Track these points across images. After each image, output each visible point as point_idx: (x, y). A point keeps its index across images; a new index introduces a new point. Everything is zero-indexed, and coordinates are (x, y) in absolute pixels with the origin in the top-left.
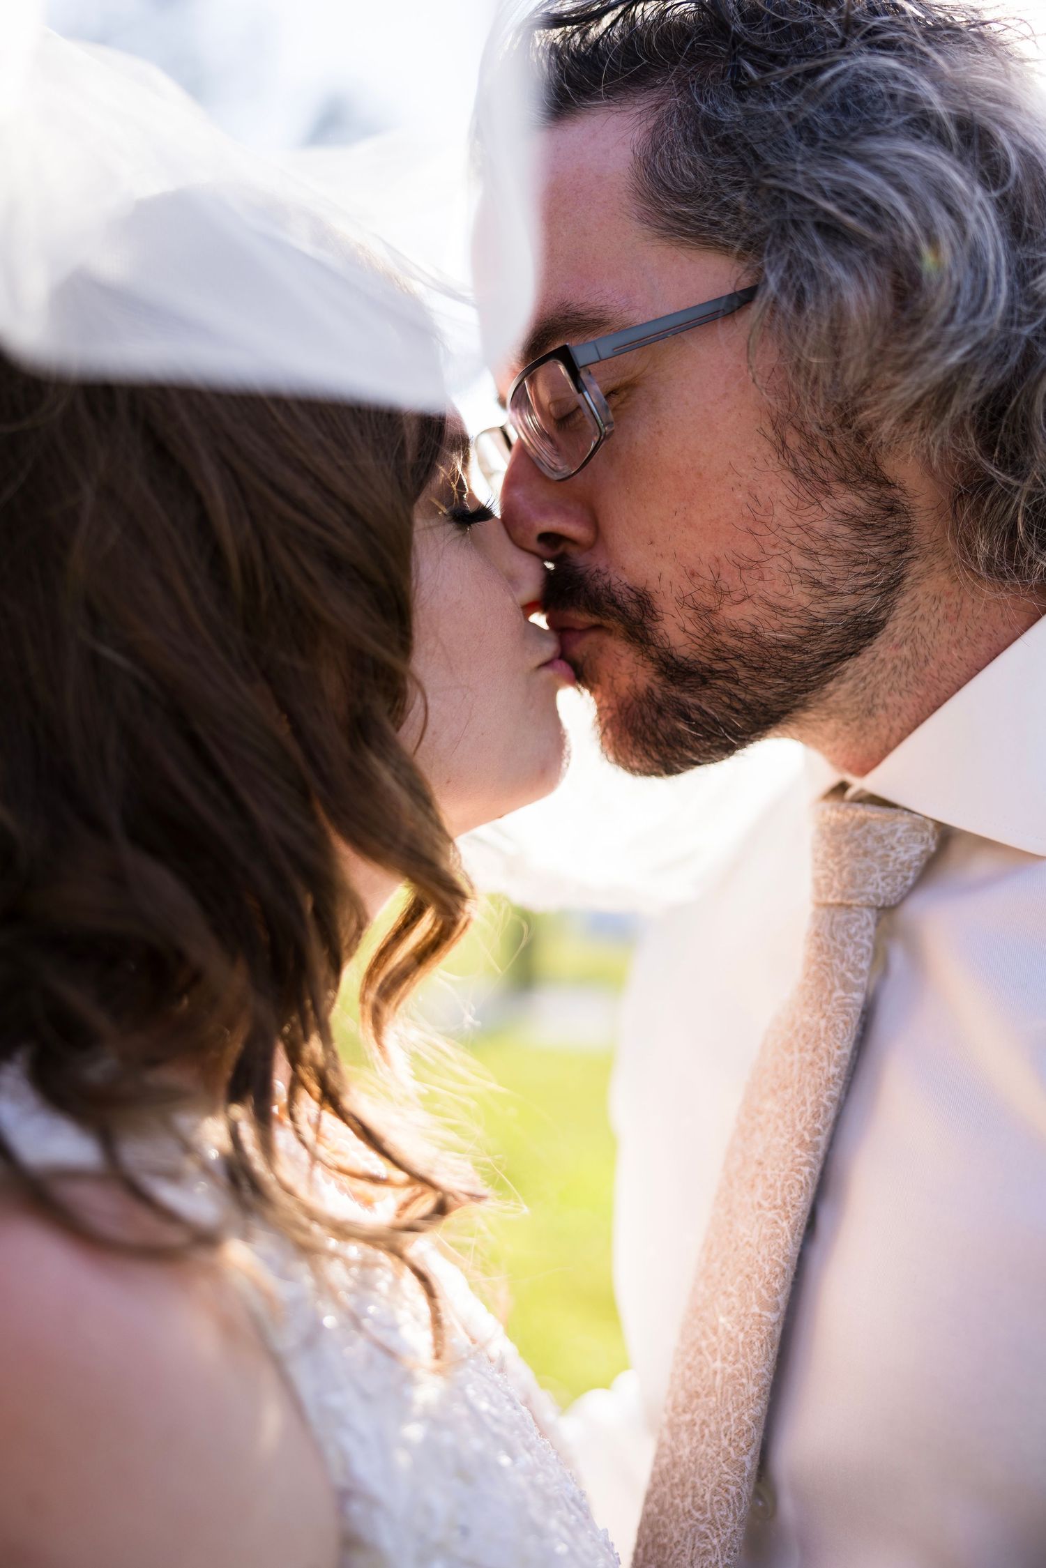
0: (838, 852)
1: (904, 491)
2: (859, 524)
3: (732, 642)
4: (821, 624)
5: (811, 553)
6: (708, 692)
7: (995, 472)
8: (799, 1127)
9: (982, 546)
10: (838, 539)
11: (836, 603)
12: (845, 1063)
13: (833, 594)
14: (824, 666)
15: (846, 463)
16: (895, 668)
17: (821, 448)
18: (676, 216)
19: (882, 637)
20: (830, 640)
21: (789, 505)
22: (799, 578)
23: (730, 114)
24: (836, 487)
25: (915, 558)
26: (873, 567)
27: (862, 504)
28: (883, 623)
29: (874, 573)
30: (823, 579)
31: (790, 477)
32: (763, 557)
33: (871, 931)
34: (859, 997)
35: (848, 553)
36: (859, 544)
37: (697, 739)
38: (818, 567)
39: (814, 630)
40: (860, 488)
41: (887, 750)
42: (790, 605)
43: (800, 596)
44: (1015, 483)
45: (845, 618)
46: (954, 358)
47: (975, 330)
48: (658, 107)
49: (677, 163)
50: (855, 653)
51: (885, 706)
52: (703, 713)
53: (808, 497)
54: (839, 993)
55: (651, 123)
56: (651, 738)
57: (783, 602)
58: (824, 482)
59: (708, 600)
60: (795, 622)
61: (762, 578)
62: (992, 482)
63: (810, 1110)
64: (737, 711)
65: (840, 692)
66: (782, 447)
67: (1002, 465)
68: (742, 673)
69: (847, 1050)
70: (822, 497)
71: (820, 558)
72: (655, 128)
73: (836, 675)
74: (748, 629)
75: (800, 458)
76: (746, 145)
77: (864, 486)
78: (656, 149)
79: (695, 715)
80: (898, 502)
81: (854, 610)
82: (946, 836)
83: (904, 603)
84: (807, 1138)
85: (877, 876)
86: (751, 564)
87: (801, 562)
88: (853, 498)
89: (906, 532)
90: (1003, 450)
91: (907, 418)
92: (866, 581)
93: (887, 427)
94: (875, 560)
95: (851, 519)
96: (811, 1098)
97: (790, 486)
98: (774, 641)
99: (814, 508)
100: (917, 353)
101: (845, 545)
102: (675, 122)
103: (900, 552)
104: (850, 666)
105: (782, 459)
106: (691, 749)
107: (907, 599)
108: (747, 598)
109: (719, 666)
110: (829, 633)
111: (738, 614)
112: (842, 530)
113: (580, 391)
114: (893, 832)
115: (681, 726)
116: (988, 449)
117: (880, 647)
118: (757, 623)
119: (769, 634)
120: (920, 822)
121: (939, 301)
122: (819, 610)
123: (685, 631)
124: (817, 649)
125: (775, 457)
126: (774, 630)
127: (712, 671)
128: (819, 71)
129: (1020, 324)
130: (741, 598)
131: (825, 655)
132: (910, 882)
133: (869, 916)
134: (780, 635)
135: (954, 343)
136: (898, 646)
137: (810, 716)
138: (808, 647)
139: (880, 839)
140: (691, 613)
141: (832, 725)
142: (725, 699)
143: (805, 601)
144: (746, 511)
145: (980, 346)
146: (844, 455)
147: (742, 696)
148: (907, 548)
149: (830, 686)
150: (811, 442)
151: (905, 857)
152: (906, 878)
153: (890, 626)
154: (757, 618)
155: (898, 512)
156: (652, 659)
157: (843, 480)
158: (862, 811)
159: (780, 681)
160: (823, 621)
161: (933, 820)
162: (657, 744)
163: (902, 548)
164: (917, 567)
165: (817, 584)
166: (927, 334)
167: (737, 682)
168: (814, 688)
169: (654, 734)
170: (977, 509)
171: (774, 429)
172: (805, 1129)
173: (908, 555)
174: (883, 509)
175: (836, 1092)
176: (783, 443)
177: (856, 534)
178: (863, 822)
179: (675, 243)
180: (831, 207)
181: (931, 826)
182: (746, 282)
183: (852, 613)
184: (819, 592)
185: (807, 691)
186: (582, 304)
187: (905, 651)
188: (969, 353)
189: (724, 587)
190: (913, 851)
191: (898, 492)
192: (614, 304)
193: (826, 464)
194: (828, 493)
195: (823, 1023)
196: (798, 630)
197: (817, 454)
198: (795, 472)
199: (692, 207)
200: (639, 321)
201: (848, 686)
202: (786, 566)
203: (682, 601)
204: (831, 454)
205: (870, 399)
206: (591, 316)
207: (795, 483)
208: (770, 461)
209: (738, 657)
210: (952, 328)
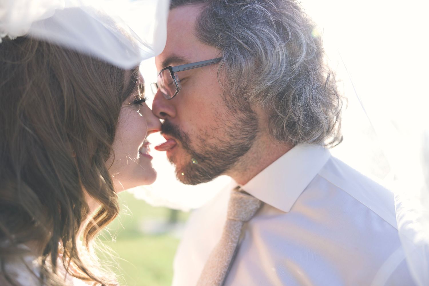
0: (234, 205)
1: (256, 114)
2: (244, 122)
3: (210, 149)
4: (232, 146)
5: (231, 128)
6: (204, 163)
7: (279, 114)
8: (215, 278)
9: (275, 131)
10: (238, 125)
11: (236, 141)
12: (229, 262)
13: (236, 139)
14: (233, 158)
15: (242, 106)
16: (252, 159)
17: (235, 101)
18: (205, 36)
19: (249, 151)
20: (235, 151)
21: (225, 115)
22: (227, 134)
23: (222, 12)
24: (239, 111)
25: (258, 131)
26: (247, 133)
27: (245, 117)
28: (250, 148)
29: (247, 134)
30: (234, 135)
31: (227, 107)
32: (218, 127)
33: (240, 227)
34: (235, 245)
35: (240, 129)
36: (244, 127)
37: (201, 176)
38: (232, 131)
39: (231, 148)
40: (245, 113)
41: (249, 180)
42: (225, 141)
43: (227, 138)
44: (283, 117)
45: (239, 146)
46: (269, 84)
47: (275, 77)
48: (204, 7)
49: (207, 23)
50: (242, 155)
51: (249, 169)
52: (203, 169)
53: (231, 113)
54: (230, 243)
55: (202, 11)
56: (189, 176)
57: (223, 139)
58: (235, 110)
59: (204, 137)
60: (226, 145)
61: (218, 133)
62: (278, 116)
63: (218, 274)
64: (211, 169)
65: (238, 165)
66: (225, 99)
67: (281, 112)
68: (213, 158)
69: (230, 259)
70: (234, 113)
71: (233, 129)
72: (203, 13)
73: (237, 160)
74: (214, 146)
75: (230, 103)
76: (224, 21)
77: (246, 112)
78: (202, 18)
79: (200, 170)
80: (254, 117)
81: (241, 143)
82: (262, 204)
83: (255, 143)
84: (217, 282)
85: (243, 213)
86: (215, 129)
87: (229, 130)
88: (243, 115)
89: (256, 125)
90: (281, 108)
91: (257, 96)
92: (245, 136)
93: (251, 98)
94: (248, 131)
95: (242, 120)
96: (219, 271)
97: (226, 110)
98: (220, 150)
99: (232, 116)
100: (260, 81)
101: (240, 127)
102: (208, 12)
103: (255, 130)
104: (241, 158)
105: (225, 103)
106: (199, 179)
107: (256, 142)
108: (214, 137)
109: (207, 156)
110: (235, 149)
111: (212, 142)
112: (239, 123)
113: (173, 78)
114: (249, 201)
115: (197, 173)
116: (277, 107)
117: (249, 154)
118: (216, 144)
119: (219, 148)
120: (256, 200)
121: (266, 69)
122: (232, 143)
123: (198, 145)
124: (232, 153)
125: (223, 102)
126: (221, 147)
127: (205, 157)
128: (244, 5)
129: (287, 77)
130: (212, 137)
131: (234, 155)
132: (252, 215)
133: (240, 224)
134: (222, 148)
135: (269, 80)
136: (253, 154)
137: (230, 171)
138: (229, 152)
139: (245, 203)
140: (199, 141)
141: (236, 173)
142: (208, 166)
143: (229, 140)
144: (214, 115)
145: (276, 81)
146: (241, 104)
147: (212, 165)
148: (256, 129)
149: (236, 163)
150: (233, 99)
151: (251, 208)
152: (251, 214)
153: (251, 149)
154: (216, 143)
155: (255, 119)
156: (190, 154)
157: (240, 110)
158: (242, 195)
159: (222, 161)
160: (233, 145)
161: (259, 200)
162: (191, 178)
163: (255, 129)
164: (259, 134)
165: (232, 136)
166: (262, 77)
167: (211, 161)
168: (231, 163)
169: (190, 175)
170: (274, 122)
171: (223, 94)
172: (217, 279)
173: (256, 131)
174: (250, 118)
175: (226, 270)
176: (226, 98)
177: (243, 124)
178: (241, 198)
179: (204, 43)
180: (240, 41)
181: (258, 201)
182: (220, 56)
183: (241, 144)
184: (232, 138)
185: (229, 164)
186: (178, 55)
187: (255, 155)
188: (273, 83)
189: (208, 134)
190: (253, 207)
191: (255, 114)
192: (186, 56)
193: (236, 105)
194: (236, 113)
195: (225, 251)
196: (227, 148)
197: (234, 102)
198: (228, 106)
199: (209, 34)
200: (192, 62)
201: (240, 163)
202: (224, 130)
203: (197, 137)
204: (238, 103)
205: (248, 91)
206: (180, 58)
207: (228, 109)
208: (222, 103)
209: (212, 154)
210: (269, 76)
